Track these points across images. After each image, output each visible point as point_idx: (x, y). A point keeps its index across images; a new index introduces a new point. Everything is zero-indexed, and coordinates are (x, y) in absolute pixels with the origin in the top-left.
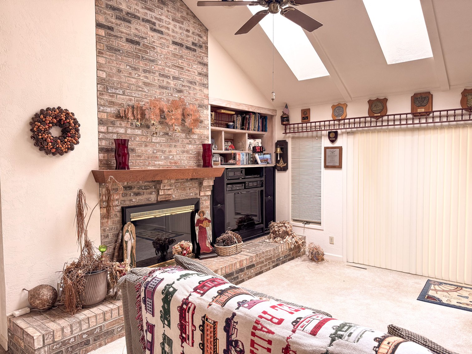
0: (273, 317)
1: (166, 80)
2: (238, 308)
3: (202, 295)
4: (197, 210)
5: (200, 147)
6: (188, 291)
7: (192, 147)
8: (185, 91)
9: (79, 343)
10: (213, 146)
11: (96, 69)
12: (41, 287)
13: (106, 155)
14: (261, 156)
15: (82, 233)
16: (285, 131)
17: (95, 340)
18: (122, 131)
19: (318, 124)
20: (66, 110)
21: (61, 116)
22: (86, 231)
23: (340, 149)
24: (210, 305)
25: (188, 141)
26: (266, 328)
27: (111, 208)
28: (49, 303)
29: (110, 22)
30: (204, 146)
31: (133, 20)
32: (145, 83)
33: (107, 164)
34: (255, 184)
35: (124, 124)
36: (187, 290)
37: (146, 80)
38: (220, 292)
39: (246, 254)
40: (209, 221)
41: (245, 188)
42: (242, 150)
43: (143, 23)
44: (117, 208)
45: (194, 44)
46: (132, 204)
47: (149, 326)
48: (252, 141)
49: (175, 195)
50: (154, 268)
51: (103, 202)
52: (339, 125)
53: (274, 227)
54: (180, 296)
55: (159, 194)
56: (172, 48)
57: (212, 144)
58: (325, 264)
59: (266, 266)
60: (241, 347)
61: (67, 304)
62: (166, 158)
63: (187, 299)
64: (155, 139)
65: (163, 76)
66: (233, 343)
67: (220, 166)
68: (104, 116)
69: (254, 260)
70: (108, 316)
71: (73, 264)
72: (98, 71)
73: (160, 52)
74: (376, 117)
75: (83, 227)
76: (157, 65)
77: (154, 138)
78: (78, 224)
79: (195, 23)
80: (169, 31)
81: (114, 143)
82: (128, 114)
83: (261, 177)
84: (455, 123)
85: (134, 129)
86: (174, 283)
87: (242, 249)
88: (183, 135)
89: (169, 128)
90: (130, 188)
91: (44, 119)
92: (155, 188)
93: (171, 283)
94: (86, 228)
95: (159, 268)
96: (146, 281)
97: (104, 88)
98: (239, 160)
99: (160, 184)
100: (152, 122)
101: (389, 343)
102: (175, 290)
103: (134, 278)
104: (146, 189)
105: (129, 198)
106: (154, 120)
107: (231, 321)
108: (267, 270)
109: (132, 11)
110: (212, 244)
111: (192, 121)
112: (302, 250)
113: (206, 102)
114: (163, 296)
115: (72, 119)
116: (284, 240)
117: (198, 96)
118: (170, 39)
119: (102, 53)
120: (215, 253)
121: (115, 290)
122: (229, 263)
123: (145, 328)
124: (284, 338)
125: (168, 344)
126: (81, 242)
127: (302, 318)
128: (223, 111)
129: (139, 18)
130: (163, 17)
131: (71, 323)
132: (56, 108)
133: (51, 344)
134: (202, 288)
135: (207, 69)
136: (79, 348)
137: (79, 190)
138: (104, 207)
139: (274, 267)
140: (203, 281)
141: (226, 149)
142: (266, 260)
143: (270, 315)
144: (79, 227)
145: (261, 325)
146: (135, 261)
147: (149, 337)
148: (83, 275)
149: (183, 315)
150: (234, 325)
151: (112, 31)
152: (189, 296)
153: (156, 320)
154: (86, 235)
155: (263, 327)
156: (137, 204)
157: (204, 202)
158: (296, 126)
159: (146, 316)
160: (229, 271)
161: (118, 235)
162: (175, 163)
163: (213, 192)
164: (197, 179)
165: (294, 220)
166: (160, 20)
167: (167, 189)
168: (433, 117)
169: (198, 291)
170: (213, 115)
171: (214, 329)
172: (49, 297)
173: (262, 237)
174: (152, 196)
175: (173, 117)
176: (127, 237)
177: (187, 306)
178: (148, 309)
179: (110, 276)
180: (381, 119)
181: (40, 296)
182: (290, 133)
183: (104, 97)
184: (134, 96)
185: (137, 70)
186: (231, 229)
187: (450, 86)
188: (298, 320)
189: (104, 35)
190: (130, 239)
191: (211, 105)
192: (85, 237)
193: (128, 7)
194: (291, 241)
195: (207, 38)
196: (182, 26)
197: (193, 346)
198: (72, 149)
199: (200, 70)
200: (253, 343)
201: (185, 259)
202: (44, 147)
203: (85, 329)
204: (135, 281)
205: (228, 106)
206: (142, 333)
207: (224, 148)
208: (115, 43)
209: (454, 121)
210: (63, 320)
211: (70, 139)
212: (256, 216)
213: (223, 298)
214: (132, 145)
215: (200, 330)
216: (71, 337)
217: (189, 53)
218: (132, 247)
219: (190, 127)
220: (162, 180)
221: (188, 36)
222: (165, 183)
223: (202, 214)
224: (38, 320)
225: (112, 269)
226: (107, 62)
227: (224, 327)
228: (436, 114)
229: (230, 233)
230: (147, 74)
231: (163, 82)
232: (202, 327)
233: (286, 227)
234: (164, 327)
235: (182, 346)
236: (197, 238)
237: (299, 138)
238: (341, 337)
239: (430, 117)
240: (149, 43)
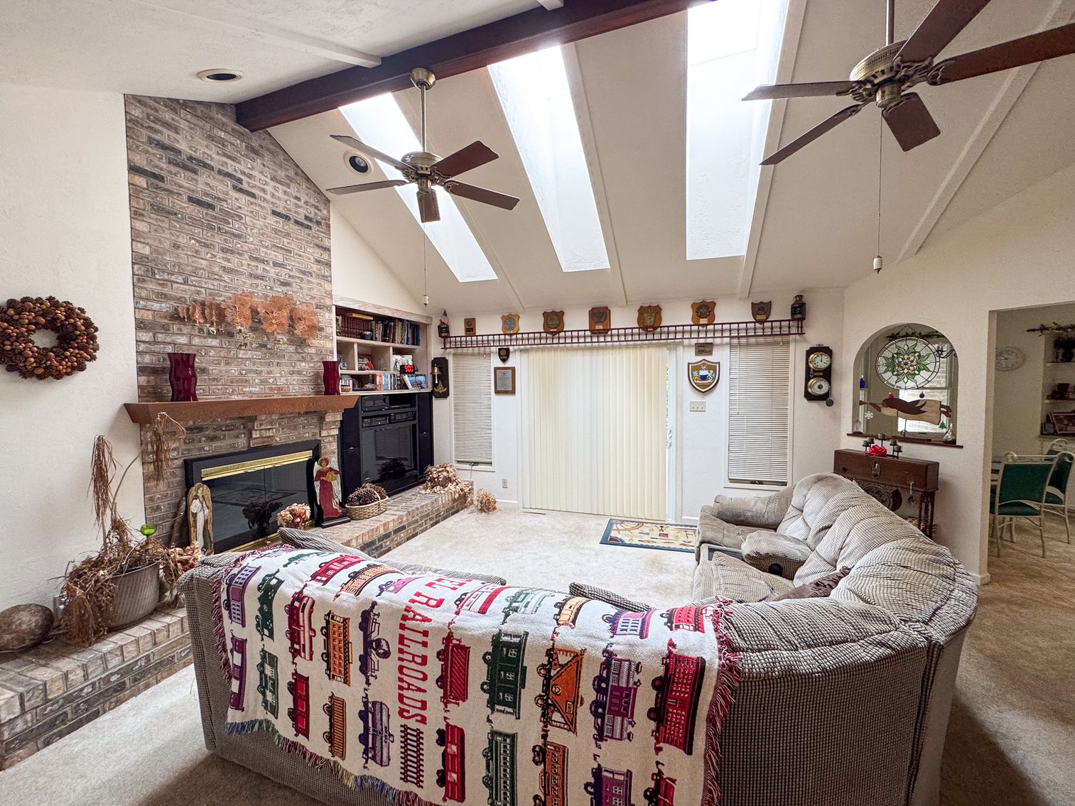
0: (430, 599)
1: (261, 266)
2: (379, 595)
3: (325, 583)
4: (316, 457)
5: (320, 366)
6: (302, 581)
7: (307, 365)
8: (294, 285)
9: (102, 693)
10: (341, 364)
11: (130, 240)
12: (17, 609)
13: (152, 378)
14: (411, 379)
15: (105, 508)
16: (445, 346)
17: (135, 680)
18: (183, 340)
19: (485, 338)
20: (67, 303)
21: (57, 313)
22: (114, 503)
23: (513, 369)
24: (337, 596)
25: (299, 356)
26: (420, 615)
27: (164, 463)
28: (35, 635)
29: (157, 167)
30: (326, 364)
31: (201, 170)
32: (224, 269)
33: (155, 393)
34: (404, 417)
35: (185, 329)
36: (300, 579)
37: (226, 264)
38: (352, 575)
39: (393, 512)
40: (336, 472)
41: (390, 423)
42: (385, 370)
43: (218, 177)
44: (175, 461)
45: (307, 218)
46: (203, 454)
47: (236, 642)
48: (398, 357)
49: (280, 438)
50: (243, 553)
51: (149, 454)
52: (511, 340)
53: (431, 474)
54: (287, 591)
55: (251, 436)
56: (272, 220)
57: (339, 362)
58: (497, 513)
59: (421, 525)
60: (385, 647)
61: (75, 631)
62: (264, 382)
63: (301, 592)
64: (243, 354)
65: (256, 259)
66: (374, 643)
67: (351, 393)
68: (148, 316)
69: (405, 519)
70: (160, 637)
71: (88, 561)
72: (134, 243)
73: (250, 224)
74: (553, 332)
75: (107, 498)
76: (246, 242)
77: (241, 352)
78: (97, 494)
79: (308, 188)
80: (266, 194)
81: (168, 359)
82: (193, 314)
83: (413, 406)
84: (632, 343)
85: (205, 337)
86: (278, 571)
87: (388, 507)
88: (292, 348)
89: (268, 337)
90: (200, 429)
91: (16, 317)
92: (244, 427)
93: (274, 572)
94: (114, 499)
95: (252, 551)
96: (230, 574)
97: (148, 271)
98: (381, 384)
99: (254, 422)
100: (238, 328)
101: (570, 607)
102: (280, 582)
103: (208, 571)
104: (229, 430)
105: (199, 445)
106: (242, 325)
107: (369, 614)
108: (423, 531)
109: (198, 155)
110: (342, 505)
111: (307, 328)
112: (469, 499)
113: (328, 302)
114: (259, 594)
115: (80, 319)
116: (446, 489)
117: (315, 292)
118: (269, 207)
119: (143, 215)
120: (347, 516)
121: (175, 592)
122: (368, 528)
123: (229, 646)
124: (444, 624)
125: (269, 664)
126: (103, 523)
127: (467, 593)
128: (354, 315)
129: (212, 168)
130: (254, 173)
131: (85, 661)
132: (44, 298)
133: (38, 707)
134: (324, 573)
135: (330, 255)
136: (101, 701)
137: (97, 437)
138: (151, 463)
139: (432, 525)
140: (326, 563)
141: (361, 369)
142: (422, 518)
143: (426, 597)
144: (99, 497)
145: (413, 612)
146: (211, 542)
147: (236, 659)
148: (108, 577)
149: (295, 617)
150: (374, 619)
151: (160, 181)
152: (303, 588)
153: (249, 632)
154: (113, 510)
155: (415, 614)
156: (214, 454)
157: (328, 446)
158: (458, 339)
159: (231, 628)
160: (367, 540)
161: (178, 505)
162: (279, 389)
163: (341, 430)
164: (315, 412)
165: (459, 462)
166: (250, 176)
167: (266, 429)
168: (611, 336)
169: (319, 578)
170: (340, 321)
171: (344, 629)
172: (34, 624)
173: (415, 488)
174: (240, 441)
175: (274, 321)
176: (195, 506)
177: (300, 602)
178: (234, 617)
179: (164, 572)
180: (557, 335)
181: (14, 627)
182: (450, 348)
183: (146, 286)
184: (206, 286)
185: (210, 248)
186: (370, 481)
187: (627, 302)
188: (463, 597)
189: (145, 186)
190: (200, 510)
191: (336, 306)
192: (112, 514)
193: (191, 148)
194: (454, 490)
195: (329, 212)
196: (288, 190)
197: (311, 659)
198: (81, 368)
199: (317, 256)
200: (402, 639)
201: (296, 533)
202: (17, 364)
203: (115, 667)
204: (209, 578)
205: (362, 309)
206: (224, 656)
207: (357, 366)
208: (168, 202)
209: (632, 341)
210: (67, 660)
211: (77, 351)
212: (406, 459)
213: (358, 583)
214: (202, 363)
215: (322, 634)
216: (84, 685)
217: (300, 230)
218: (206, 522)
219: (303, 337)
220: (256, 416)
221: (298, 206)
222: (262, 420)
223: (324, 463)
224: (8, 670)
225: (167, 560)
226: (152, 229)
227: (360, 624)
228: (615, 332)
229: (368, 487)
230: (229, 256)
231: (257, 269)
232: (326, 631)
233: (448, 472)
234: (262, 640)
235: (293, 663)
236: (318, 498)
237: (462, 355)
238: (516, 610)
239: (608, 336)
240: (232, 209)
